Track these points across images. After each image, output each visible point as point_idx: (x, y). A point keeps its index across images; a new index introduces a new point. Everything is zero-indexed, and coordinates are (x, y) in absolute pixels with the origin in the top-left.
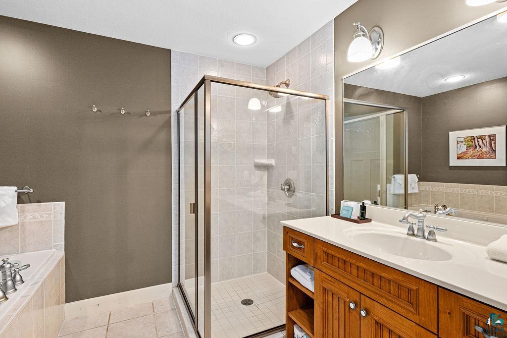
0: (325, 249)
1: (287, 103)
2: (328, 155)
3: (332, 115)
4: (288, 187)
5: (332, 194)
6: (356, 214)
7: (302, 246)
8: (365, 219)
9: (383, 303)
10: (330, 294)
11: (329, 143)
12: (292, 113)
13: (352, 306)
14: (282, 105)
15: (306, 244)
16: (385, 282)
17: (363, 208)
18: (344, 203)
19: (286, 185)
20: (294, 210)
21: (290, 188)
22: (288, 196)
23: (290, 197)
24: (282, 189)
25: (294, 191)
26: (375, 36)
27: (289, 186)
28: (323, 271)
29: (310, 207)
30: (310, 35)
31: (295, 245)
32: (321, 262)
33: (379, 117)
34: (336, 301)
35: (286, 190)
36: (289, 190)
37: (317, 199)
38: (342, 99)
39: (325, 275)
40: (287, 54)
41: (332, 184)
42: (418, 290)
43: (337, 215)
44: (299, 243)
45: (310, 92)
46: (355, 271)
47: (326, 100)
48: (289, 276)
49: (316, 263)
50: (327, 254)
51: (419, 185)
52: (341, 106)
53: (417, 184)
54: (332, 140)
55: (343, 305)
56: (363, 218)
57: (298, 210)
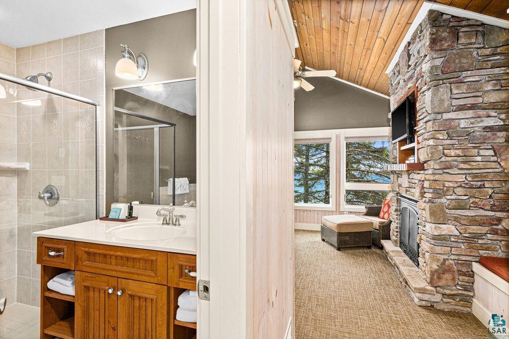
0: (87, 249)
1: (48, 99)
2: (99, 160)
3: (102, 121)
4: (49, 195)
5: (103, 198)
6: (124, 214)
7: (62, 253)
8: (132, 217)
9: (135, 279)
10: (91, 290)
11: (100, 149)
12: (55, 111)
13: (110, 291)
14: (42, 100)
15: (66, 250)
16: (137, 262)
17: (131, 208)
18: (113, 206)
19: (47, 192)
20: (56, 219)
21: (52, 196)
22: (48, 205)
23: (51, 206)
24: (40, 198)
25: (58, 199)
26: (141, 61)
27: (51, 193)
28: (85, 270)
29: (78, 214)
30: (80, 34)
31: (52, 253)
32: (82, 263)
33: (153, 128)
34: (97, 294)
35: (46, 198)
36: (50, 198)
37: (87, 203)
38: (113, 108)
39: (86, 274)
40: (49, 42)
41: (103, 188)
42: (156, 259)
43: (106, 218)
44: (58, 250)
45: (77, 95)
46: (114, 261)
47: (96, 106)
48: (45, 289)
49: (77, 265)
50: (88, 253)
51: (189, 187)
52: (112, 114)
53: (188, 186)
54: (103, 146)
55: (103, 295)
56: (131, 217)
57: (63, 218)
